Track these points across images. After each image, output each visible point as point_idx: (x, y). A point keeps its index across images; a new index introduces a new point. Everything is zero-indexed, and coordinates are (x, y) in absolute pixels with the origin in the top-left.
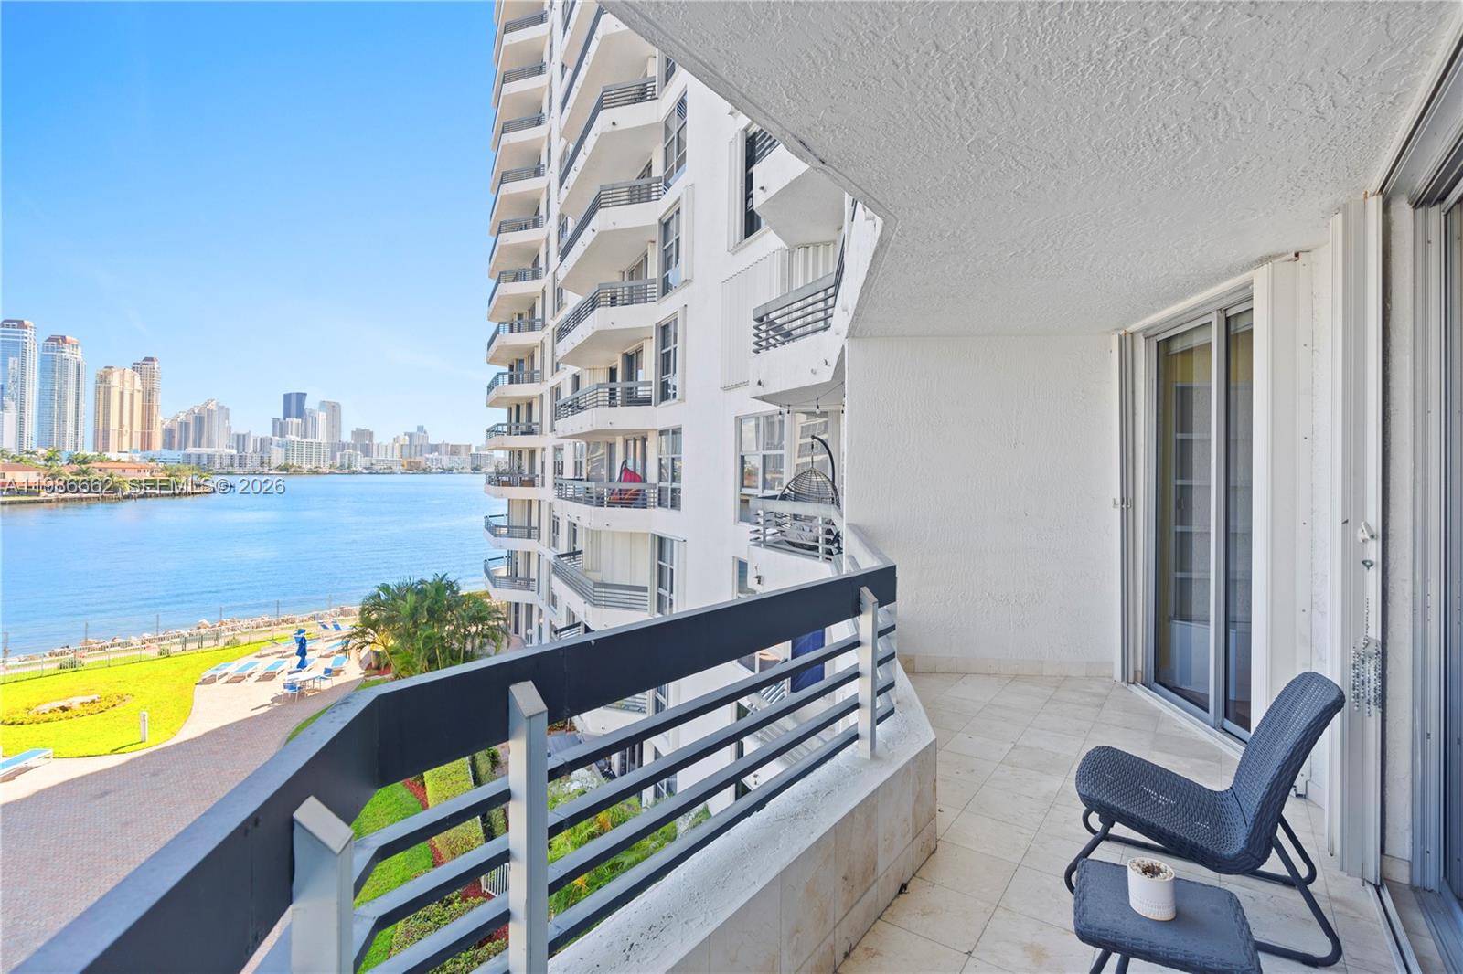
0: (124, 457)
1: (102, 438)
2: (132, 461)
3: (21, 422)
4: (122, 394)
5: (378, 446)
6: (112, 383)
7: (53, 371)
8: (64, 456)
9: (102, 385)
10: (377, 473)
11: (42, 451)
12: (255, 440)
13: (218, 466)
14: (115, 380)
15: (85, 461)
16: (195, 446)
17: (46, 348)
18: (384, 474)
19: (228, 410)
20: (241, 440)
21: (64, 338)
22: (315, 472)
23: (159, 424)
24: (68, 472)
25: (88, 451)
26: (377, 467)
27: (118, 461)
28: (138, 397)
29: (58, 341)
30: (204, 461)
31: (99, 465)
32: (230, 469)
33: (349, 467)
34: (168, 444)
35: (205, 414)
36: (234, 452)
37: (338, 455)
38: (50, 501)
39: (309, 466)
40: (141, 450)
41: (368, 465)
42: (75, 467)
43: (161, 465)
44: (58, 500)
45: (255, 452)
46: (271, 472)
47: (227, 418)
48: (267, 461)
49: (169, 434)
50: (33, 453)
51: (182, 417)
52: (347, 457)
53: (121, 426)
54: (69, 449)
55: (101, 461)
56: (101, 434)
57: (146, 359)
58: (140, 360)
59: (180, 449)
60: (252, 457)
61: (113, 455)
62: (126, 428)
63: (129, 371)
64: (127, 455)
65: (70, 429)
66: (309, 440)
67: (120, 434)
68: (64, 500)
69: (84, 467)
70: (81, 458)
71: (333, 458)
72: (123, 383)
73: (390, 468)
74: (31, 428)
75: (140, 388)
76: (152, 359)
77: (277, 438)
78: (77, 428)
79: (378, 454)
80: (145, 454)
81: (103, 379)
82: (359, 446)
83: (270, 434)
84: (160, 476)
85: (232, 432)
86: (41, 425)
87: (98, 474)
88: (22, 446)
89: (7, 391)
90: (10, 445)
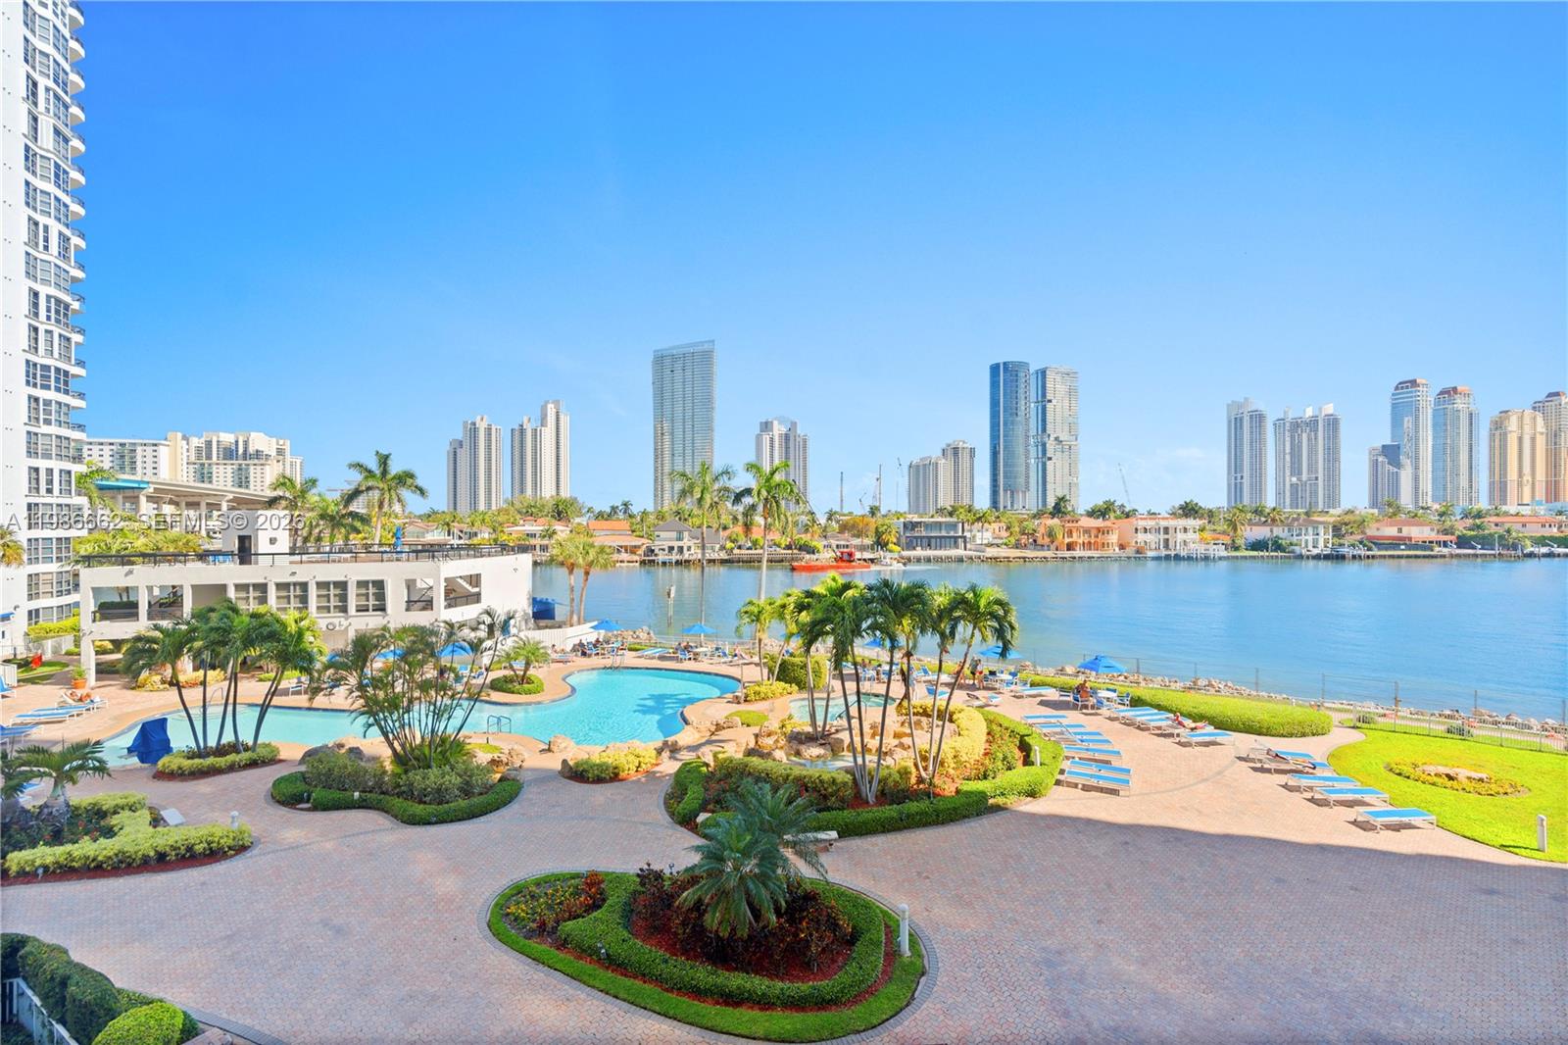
0: (1526, 511)
1: (1499, 490)
2: (1535, 515)
3: (1416, 479)
4: (1520, 439)
6: (1509, 429)
7: (1445, 425)
8: (1458, 511)
9: (1497, 433)
11: (1436, 506)
14: (1513, 424)
15: (1479, 515)
17: (1437, 402)
21: (1455, 389)
24: (1461, 527)
25: (1483, 504)
27: (1517, 514)
28: (1541, 441)
29: (1450, 393)
31: (1493, 519)
38: (1444, 556)
40: (1547, 502)
42: (1469, 522)
44: (1452, 556)
50: (1428, 508)
53: (1520, 474)
55: (1497, 515)
56: (1497, 486)
57: (1550, 395)
58: (1542, 397)
61: (1512, 508)
62: (1527, 477)
63: (1528, 412)
64: (1530, 507)
65: (1464, 482)
67: (1520, 485)
68: (1458, 556)
69: (1478, 521)
70: (1475, 512)
72: (1521, 427)
74: (1427, 485)
75: (1544, 430)
78: (1471, 481)
80: (1550, 505)
81: (1499, 425)
86: (1434, 480)
87: (1493, 529)
88: (1417, 502)
89: (1403, 450)
90: (1406, 500)
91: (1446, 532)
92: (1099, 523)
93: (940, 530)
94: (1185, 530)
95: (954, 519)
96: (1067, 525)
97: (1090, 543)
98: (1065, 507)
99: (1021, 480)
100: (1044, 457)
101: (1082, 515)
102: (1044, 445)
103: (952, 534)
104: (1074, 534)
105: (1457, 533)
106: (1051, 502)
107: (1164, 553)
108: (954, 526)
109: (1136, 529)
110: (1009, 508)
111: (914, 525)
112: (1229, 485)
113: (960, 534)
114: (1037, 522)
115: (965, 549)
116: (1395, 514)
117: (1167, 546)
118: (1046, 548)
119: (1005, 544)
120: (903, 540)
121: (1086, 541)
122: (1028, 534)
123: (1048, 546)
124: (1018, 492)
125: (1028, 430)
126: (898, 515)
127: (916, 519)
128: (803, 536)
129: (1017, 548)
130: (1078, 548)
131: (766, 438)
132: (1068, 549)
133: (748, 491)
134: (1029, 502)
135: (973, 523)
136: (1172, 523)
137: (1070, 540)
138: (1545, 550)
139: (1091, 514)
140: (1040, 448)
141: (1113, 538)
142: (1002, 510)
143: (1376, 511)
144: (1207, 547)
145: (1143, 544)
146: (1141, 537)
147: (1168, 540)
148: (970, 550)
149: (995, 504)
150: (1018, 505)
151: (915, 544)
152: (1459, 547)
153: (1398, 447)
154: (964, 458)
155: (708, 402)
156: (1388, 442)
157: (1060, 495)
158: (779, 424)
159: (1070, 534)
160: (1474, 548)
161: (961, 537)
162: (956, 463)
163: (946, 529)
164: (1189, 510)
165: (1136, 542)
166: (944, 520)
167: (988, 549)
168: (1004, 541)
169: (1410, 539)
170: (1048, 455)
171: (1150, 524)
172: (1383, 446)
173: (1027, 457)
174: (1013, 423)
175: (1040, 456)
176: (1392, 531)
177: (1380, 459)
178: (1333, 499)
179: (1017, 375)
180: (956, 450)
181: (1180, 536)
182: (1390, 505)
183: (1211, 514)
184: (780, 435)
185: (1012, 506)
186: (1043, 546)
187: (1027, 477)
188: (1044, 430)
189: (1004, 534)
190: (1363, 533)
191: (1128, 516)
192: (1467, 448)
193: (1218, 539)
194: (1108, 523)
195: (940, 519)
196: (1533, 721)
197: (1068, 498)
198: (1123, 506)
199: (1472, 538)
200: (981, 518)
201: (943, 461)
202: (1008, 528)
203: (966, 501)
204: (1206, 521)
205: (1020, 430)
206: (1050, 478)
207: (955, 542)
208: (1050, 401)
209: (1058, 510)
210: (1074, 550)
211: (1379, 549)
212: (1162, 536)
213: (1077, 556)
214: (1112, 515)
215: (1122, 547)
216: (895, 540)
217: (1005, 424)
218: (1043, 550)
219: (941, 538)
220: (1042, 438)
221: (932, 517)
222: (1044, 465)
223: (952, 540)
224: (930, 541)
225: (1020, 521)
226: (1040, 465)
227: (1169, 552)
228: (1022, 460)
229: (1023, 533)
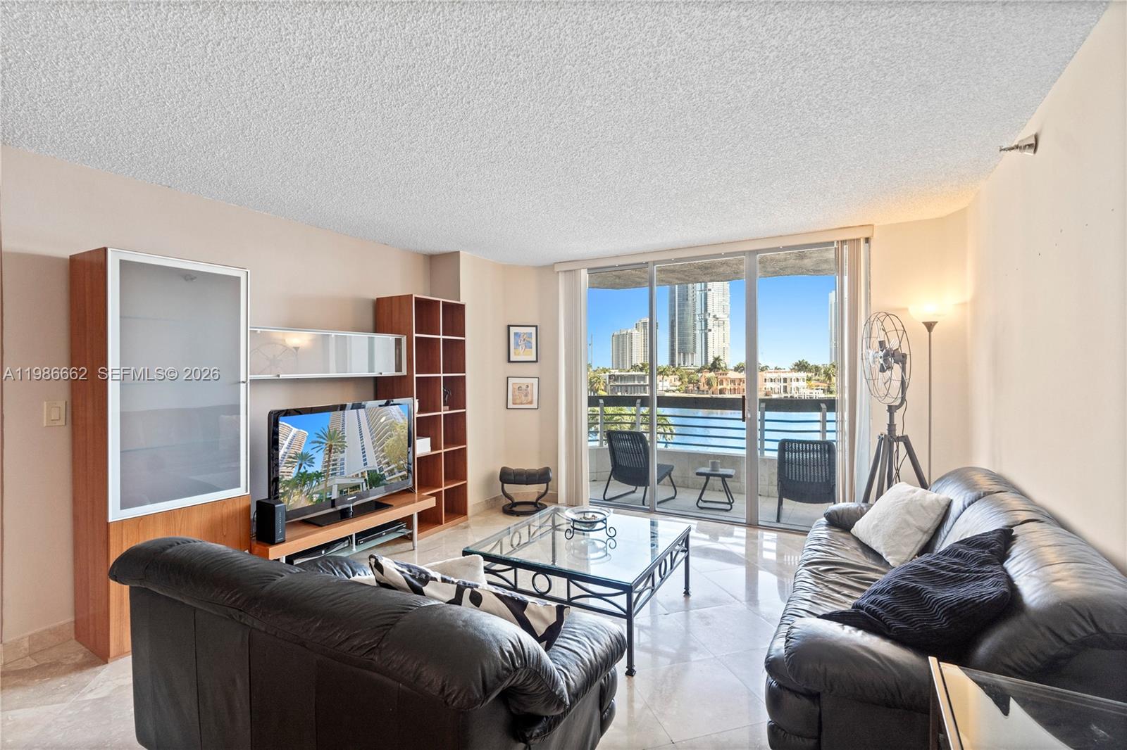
92: (741, 375)
93: (634, 380)
94: (798, 380)
95: (644, 373)
96: (719, 377)
97: (735, 389)
98: (719, 364)
99: (691, 346)
100: (706, 330)
101: (730, 370)
102: (706, 321)
103: (642, 383)
104: (725, 383)
106: (711, 360)
108: (644, 378)
109: (766, 380)
110: (681, 365)
111: (616, 378)
114: (700, 375)
117: (785, 391)
118: (705, 392)
119: (678, 390)
120: (609, 388)
121: (732, 388)
122: (693, 383)
123: (707, 391)
124: (688, 354)
125: (695, 311)
126: (605, 371)
127: (617, 373)
129: (686, 393)
130: (727, 392)
132: (720, 394)
134: (696, 360)
136: (788, 375)
137: (722, 387)
139: (736, 369)
140: (703, 323)
142: (677, 366)
144: (812, 391)
145: (770, 390)
146: (769, 385)
147: (786, 386)
149: (672, 362)
150: (689, 363)
151: (616, 390)
157: (716, 356)
159: (722, 383)
162: (646, 334)
163: (638, 380)
164: (801, 366)
165: (765, 388)
166: (637, 373)
167: (667, 394)
168: (678, 388)
170: (709, 328)
171: (774, 376)
173: (695, 330)
174: (685, 305)
175: (703, 328)
180: (645, 324)
181: (794, 384)
183: (817, 369)
185: (684, 363)
186: (703, 391)
187: (695, 343)
188: (706, 310)
189: (678, 383)
191: (760, 370)
193: (819, 386)
195: (634, 373)
197: (721, 358)
200: (662, 372)
201: (636, 332)
202: (680, 379)
204: (813, 374)
205: (690, 309)
206: (710, 344)
207: (644, 389)
208: (710, 290)
209: (715, 367)
210: (725, 394)
212: (783, 384)
216: (603, 388)
217: (679, 306)
218: (704, 394)
219: (635, 386)
220: (705, 316)
221: (629, 371)
222: (706, 335)
223: (642, 388)
224: (627, 388)
225: (689, 374)
226: (703, 334)
227: (786, 395)
228: (690, 331)
229: (690, 382)
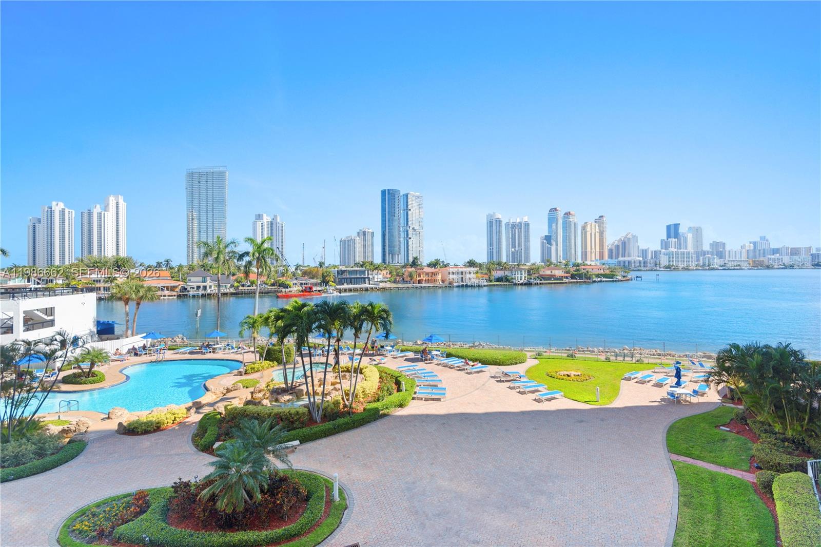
0: (593, 263)
1: (585, 255)
2: (596, 265)
3: (557, 250)
4: (591, 234)
5: (729, 252)
7: (567, 227)
9: (584, 231)
10: (729, 269)
11: (564, 262)
12: (652, 252)
13: (633, 266)
14: (588, 229)
15: (578, 265)
16: (622, 257)
17: (564, 218)
18: (734, 269)
19: (637, 237)
20: (644, 253)
21: (570, 213)
22: (686, 269)
23: (606, 247)
24: (572, 270)
25: (579, 261)
26: (729, 265)
27: (590, 265)
28: (597, 235)
29: (568, 214)
30: (627, 264)
31: (583, 267)
32: (639, 268)
33: (709, 266)
34: (611, 257)
35: (626, 240)
36: (641, 259)
37: (701, 258)
38: (566, 283)
39: (683, 266)
40: (600, 260)
41: (722, 264)
42: (575, 268)
43: (607, 266)
44: (569, 283)
45: (652, 258)
46: (661, 269)
47: (637, 242)
48: (658, 263)
49: (611, 251)
50: (561, 262)
51: (616, 243)
52: (707, 260)
53: (591, 249)
54: (573, 260)
55: (584, 265)
56: (584, 253)
57: (600, 217)
58: (597, 218)
59: (616, 259)
60: (650, 261)
61: (588, 262)
62: (593, 250)
63: (593, 223)
64: (594, 262)
66: (682, 250)
67: (591, 253)
68: (571, 282)
69: (578, 268)
70: (577, 264)
71: (698, 260)
72: (591, 230)
73: (739, 265)
74: (561, 252)
75: (598, 231)
76: (602, 216)
77: (664, 250)
78: (575, 251)
79: (730, 257)
81: (584, 228)
82: (715, 252)
83: (659, 248)
84: (607, 272)
85: (640, 249)
86: (563, 250)
87: (583, 271)
88: (557, 260)
89: (552, 238)
90: (554, 260)
91: (567, 272)
92: (433, 270)
93: (357, 274)
94: (470, 273)
95: (364, 269)
96: (418, 271)
97: (428, 279)
98: (417, 262)
99: (397, 249)
100: (407, 237)
101: (425, 266)
102: (407, 231)
103: (362, 276)
104: (422, 276)
105: (571, 273)
106: (411, 260)
107: (461, 284)
108: (363, 272)
109: (449, 273)
110: (391, 263)
111: (343, 272)
112: (488, 252)
113: (367, 276)
114: (404, 270)
115: (369, 284)
116: (549, 265)
117: (462, 281)
119: (389, 281)
120: (337, 280)
121: (427, 279)
122: (400, 276)
123: (409, 282)
124: (395, 255)
125: (400, 224)
126: (335, 267)
127: (344, 269)
128: (281, 278)
129: (395, 283)
130: (423, 282)
131: (259, 224)
132: (419, 283)
133: (247, 253)
134: (400, 260)
135: (373, 271)
136: (464, 270)
137: (420, 278)
138: (599, 279)
139: (429, 265)
140: (405, 233)
141: (439, 277)
142: (387, 264)
143: (543, 264)
144: (479, 280)
145: (452, 280)
146: (451, 276)
147: (463, 277)
148: (372, 284)
149: (384, 260)
150: (395, 261)
151: (343, 282)
152: (571, 279)
153: (550, 236)
154: (369, 237)
155: (222, 201)
156: (547, 234)
157: (415, 256)
158: (267, 216)
159: (420, 275)
160: (576, 279)
161: (367, 278)
162: (365, 240)
163: (359, 274)
164: (471, 264)
165: (449, 279)
166: (358, 269)
167: (381, 284)
168: (389, 279)
169: (555, 275)
170: (409, 237)
171: (455, 270)
172: (546, 236)
173: (399, 238)
174: (392, 220)
175: (405, 237)
176: (548, 272)
177: (545, 241)
178: (527, 260)
179: (394, 196)
180: (364, 233)
181: (468, 276)
182: (548, 261)
183: (480, 265)
184: (268, 222)
185: (392, 261)
186: (407, 282)
187: (400, 247)
188: (407, 224)
189: (389, 276)
190: (539, 273)
191: (445, 266)
192: (574, 237)
193: (483, 277)
194: (437, 270)
195: (356, 269)
196: (596, 350)
197: (418, 257)
198: (443, 262)
199: (576, 275)
200: (377, 268)
201: (358, 238)
202: (390, 273)
203: (370, 259)
204: (479, 269)
205: (396, 224)
206: (410, 248)
207: (364, 280)
208: (410, 210)
209: (414, 264)
210: (421, 283)
211: (544, 280)
212: (460, 276)
213: (423, 286)
214: (439, 266)
215: (443, 281)
216: (333, 280)
217: (389, 221)
218: (407, 284)
219: (357, 278)
220: (406, 228)
221: (352, 267)
222: (407, 241)
223: (363, 279)
224: (351, 280)
225: (396, 269)
226: (405, 241)
227: (463, 284)
228: (397, 239)
229: (397, 275)
